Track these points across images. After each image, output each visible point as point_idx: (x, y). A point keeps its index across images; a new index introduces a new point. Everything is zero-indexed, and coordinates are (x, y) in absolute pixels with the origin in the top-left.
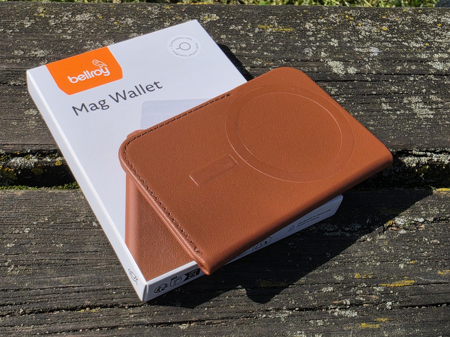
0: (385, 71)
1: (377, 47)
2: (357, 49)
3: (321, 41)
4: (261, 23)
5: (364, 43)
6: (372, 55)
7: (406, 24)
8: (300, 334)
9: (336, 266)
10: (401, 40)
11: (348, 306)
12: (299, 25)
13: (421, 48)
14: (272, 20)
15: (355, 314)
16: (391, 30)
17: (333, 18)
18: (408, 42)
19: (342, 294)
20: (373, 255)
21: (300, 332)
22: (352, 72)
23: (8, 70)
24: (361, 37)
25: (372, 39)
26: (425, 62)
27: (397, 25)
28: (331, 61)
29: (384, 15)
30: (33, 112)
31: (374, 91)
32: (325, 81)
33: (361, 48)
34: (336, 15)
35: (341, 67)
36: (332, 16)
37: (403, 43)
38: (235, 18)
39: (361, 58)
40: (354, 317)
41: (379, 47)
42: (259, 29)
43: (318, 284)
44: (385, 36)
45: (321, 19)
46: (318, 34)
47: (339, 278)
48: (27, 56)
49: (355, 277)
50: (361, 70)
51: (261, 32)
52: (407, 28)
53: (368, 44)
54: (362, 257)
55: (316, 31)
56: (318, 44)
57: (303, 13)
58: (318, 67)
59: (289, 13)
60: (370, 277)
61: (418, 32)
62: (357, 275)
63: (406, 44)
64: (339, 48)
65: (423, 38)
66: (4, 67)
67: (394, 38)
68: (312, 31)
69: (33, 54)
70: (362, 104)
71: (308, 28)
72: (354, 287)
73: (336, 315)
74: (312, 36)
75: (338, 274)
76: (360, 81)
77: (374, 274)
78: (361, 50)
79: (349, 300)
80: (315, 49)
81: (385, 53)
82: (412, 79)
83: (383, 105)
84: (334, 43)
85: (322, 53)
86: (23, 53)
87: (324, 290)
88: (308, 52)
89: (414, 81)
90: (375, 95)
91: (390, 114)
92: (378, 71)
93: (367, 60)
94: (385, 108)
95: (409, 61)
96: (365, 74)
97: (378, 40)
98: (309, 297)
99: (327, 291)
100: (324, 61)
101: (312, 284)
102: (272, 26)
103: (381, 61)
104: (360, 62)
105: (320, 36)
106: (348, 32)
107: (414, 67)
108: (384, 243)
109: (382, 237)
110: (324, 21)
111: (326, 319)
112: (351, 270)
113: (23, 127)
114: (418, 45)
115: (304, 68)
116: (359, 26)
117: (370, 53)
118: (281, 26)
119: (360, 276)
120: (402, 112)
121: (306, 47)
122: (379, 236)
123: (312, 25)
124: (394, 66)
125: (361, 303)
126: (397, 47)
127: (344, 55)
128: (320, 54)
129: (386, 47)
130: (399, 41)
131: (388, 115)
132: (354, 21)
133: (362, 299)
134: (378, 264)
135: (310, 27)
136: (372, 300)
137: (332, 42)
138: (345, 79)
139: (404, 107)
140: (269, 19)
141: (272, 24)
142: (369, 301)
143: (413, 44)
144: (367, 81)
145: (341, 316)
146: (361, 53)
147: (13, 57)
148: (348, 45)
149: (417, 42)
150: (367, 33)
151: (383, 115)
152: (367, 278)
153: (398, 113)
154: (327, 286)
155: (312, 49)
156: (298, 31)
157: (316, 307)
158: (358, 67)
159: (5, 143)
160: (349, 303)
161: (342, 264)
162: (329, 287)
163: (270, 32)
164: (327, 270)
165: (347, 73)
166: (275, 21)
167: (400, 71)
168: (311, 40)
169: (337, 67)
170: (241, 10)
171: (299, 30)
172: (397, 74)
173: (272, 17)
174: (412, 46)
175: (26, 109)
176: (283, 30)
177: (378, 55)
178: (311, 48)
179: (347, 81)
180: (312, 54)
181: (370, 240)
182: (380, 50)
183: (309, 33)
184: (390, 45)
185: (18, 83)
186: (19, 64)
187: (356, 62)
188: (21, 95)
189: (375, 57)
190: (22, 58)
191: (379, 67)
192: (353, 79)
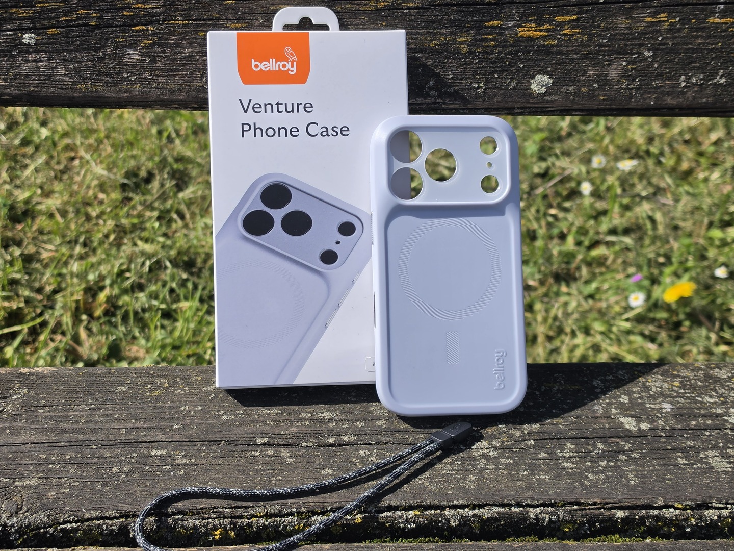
0: (679, 426)
1: (668, 403)
2: (648, 406)
4: (547, 381)
5: (655, 399)
6: (664, 411)
7: (698, 379)
10: (694, 395)
12: (586, 382)
13: (715, 403)
16: (683, 385)
18: (701, 398)
22: (645, 428)
23: (298, 432)
24: (652, 393)
25: (663, 395)
26: (721, 417)
27: (689, 380)
28: (623, 418)
29: (675, 370)
31: (668, 446)
32: (618, 437)
33: (653, 404)
34: (624, 371)
35: (634, 423)
36: (620, 372)
37: (697, 398)
39: (653, 414)
41: (671, 403)
42: (546, 387)
44: (677, 392)
45: (609, 375)
46: (607, 391)
50: (654, 426)
51: (548, 390)
53: (660, 400)
55: (604, 389)
56: (607, 401)
57: (590, 370)
58: (609, 424)
59: (575, 371)
61: (712, 387)
63: (700, 399)
64: (630, 405)
65: (717, 393)
66: (294, 429)
67: (686, 393)
68: (600, 389)
69: (320, 417)
70: (658, 458)
74: (601, 393)
76: (654, 437)
78: (652, 406)
80: (604, 406)
81: (678, 408)
82: (708, 434)
83: (679, 459)
84: (623, 400)
85: (612, 409)
86: (311, 415)
88: (598, 409)
89: (710, 435)
90: (671, 449)
91: (686, 468)
92: (672, 426)
93: (660, 416)
94: (681, 462)
95: (704, 416)
96: (659, 429)
97: (670, 396)
100: (616, 418)
102: (559, 384)
103: (675, 416)
104: (652, 418)
106: (638, 388)
107: (709, 422)
110: (612, 378)
114: (712, 400)
115: (595, 424)
116: (650, 382)
117: (662, 408)
118: (567, 383)
120: (699, 465)
121: (595, 404)
123: (599, 382)
124: (688, 421)
126: (691, 403)
127: (635, 411)
128: (611, 411)
129: (679, 402)
130: (692, 397)
132: (644, 377)
139: (701, 461)
141: (558, 382)
143: (707, 399)
144: (661, 436)
146: (654, 409)
148: (639, 401)
149: (711, 397)
150: (658, 389)
151: (680, 469)
153: (695, 466)
156: (586, 389)
158: (650, 423)
163: (557, 390)
165: (639, 429)
166: (562, 379)
167: (695, 426)
169: (629, 424)
172: (692, 429)
174: (705, 401)
176: (570, 388)
177: (671, 410)
178: (601, 405)
179: (641, 436)
180: (602, 411)
182: (673, 405)
184: (683, 401)
185: (310, 444)
186: (308, 426)
187: (648, 418)
188: (314, 456)
189: (668, 412)
190: (311, 420)
191: (672, 422)
192: (646, 434)
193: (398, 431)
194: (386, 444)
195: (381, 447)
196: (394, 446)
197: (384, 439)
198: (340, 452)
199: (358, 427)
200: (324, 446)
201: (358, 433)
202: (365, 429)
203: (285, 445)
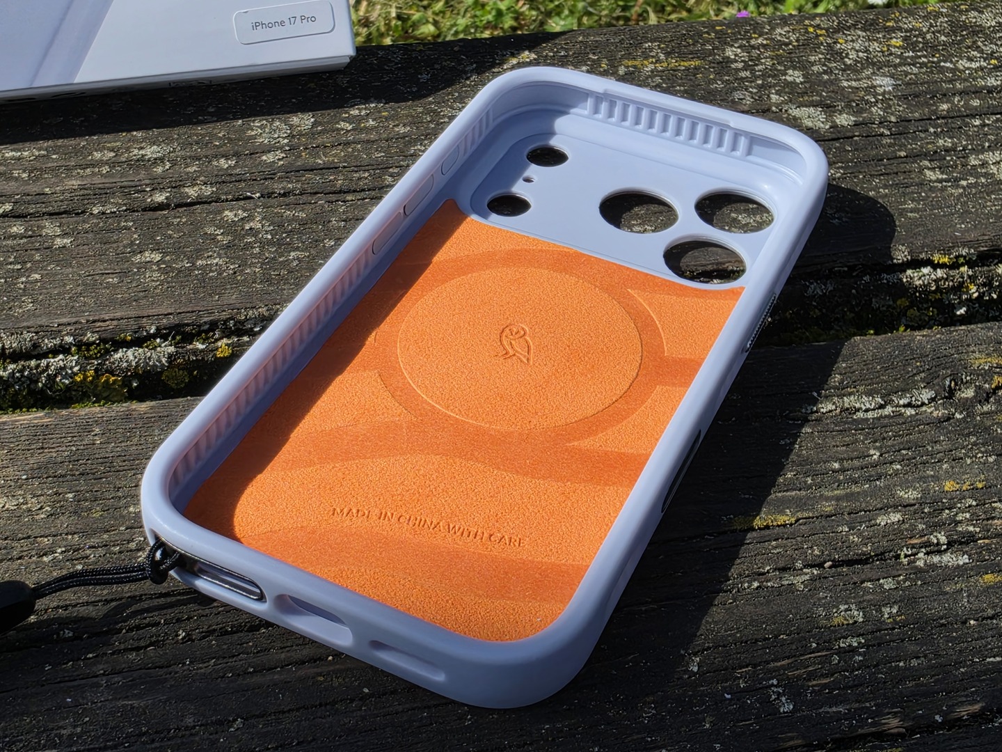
0: (917, 115)
1: (887, 76)
2: (845, 84)
3: (764, 75)
4: (629, 56)
5: (857, 72)
6: (880, 90)
7: (939, 32)
8: (846, 610)
9: (897, 473)
10: (935, 60)
11: (945, 547)
12: (711, 53)
13: (982, 69)
14: (651, 49)
15: (964, 559)
16: (909, 43)
17: (780, 34)
18: (951, 62)
19: (924, 524)
20: (975, 444)
21: (846, 606)
22: (846, 123)
23: (82, 188)
24: (848, 62)
25: (874, 64)
27: (922, 34)
28: (796, 109)
29: (889, 20)
30: (153, 256)
31: (900, 150)
33: (855, 81)
34: (787, 29)
35: (820, 117)
36: (779, 30)
37: (942, 64)
38: (571, 53)
39: (858, 98)
40: (963, 566)
41: (892, 76)
42: (627, 67)
43: (865, 512)
44: (900, 56)
45: (756, 38)
46: (757, 65)
47: (911, 495)
48: (124, 160)
49: (946, 488)
50: (864, 118)
51: (633, 73)
52: (943, 38)
53: (869, 72)
54: (951, 451)
55: (751, 60)
56: (760, 82)
57: (716, 32)
59: (685, 34)
60: (980, 486)
61: (969, 42)
62: (949, 486)
63: (948, 65)
64: (808, 85)
65: (982, 52)
66: (74, 182)
67: (920, 57)
68: (742, 61)
69: (135, 155)
70: (882, 175)
71: (733, 57)
72: (948, 509)
73: (922, 565)
74: (745, 69)
75: (906, 485)
76: (866, 137)
77: (987, 480)
78: (854, 84)
79: (943, 533)
80: (755, 91)
81: (908, 84)
82: (977, 122)
83: (928, 172)
84: (795, 76)
85: (772, 96)
86: (114, 154)
87: (882, 520)
88: (742, 97)
89: (984, 125)
90: (906, 157)
91: (946, 186)
92: (900, 116)
93: (873, 100)
94: (933, 178)
95: (963, 93)
96: (874, 124)
97: (888, 64)
98: (851, 537)
99: (889, 521)
100: (781, 110)
101: (852, 513)
102: (654, 60)
103: (904, 98)
104: (857, 105)
105: (760, 67)
106: (821, 56)
107: (976, 103)
108: (994, 420)
109: (986, 408)
110: (765, 42)
111: (899, 576)
112: (932, 476)
113: (134, 285)
114: (974, 65)
116: (841, 44)
117: (875, 87)
118: (672, 58)
119: (958, 486)
120: (972, 180)
121: (735, 89)
122: (979, 407)
123: (739, 50)
124: (931, 105)
125: (972, 538)
126: (931, 72)
127: (821, 96)
128: (769, 98)
129: (907, 74)
130: (933, 62)
131: (943, 189)
132: (829, 36)
133: (971, 529)
134: (991, 459)
135: (736, 55)
136: (996, 529)
137: (790, 76)
138: (834, 136)
139: (973, 171)
140: (646, 49)
141: (653, 57)
142: (988, 531)
143: (964, 64)
144: (882, 135)
145: (933, 567)
146: (857, 88)
147: (93, 165)
148: (826, 77)
149: (970, 59)
150: (861, 54)
151: (932, 189)
152: (973, 489)
153: (964, 183)
154: (887, 513)
155: (751, 92)
156: (712, 65)
157: (871, 557)
158: (855, 114)
159: (96, 318)
160: (943, 539)
161: (910, 469)
162: (891, 514)
163: (652, 71)
164: (878, 483)
165: (834, 126)
166: (659, 51)
167: (948, 111)
168: (744, 76)
169: (812, 118)
170: (581, 39)
171: (714, 63)
172: (943, 118)
173: (650, 44)
174: (961, 68)
175: (134, 253)
176: (679, 65)
177: (893, 89)
178: (746, 90)
179: (838, 139)
180: (752, 100)
181: (961, 417)
182: (896, 80)
183: (736, 64)
184: (915, 70)
185: (109, 209)
186: (108, 175)
187: (848, 106)
188: (120, 229)
189: (889, 93)
190: (112, 164)
191: (900, 108)
192: (850, 134)
193: (312, 170)
194: (284, 195)
195: (272, 201)
196: (304, 198)
197: (278, 187)
198: (180, 219)
199: (222, 169)
200: (144, 210)
201: (221, 179)
202: (238, 171)
203: (51, 214)
